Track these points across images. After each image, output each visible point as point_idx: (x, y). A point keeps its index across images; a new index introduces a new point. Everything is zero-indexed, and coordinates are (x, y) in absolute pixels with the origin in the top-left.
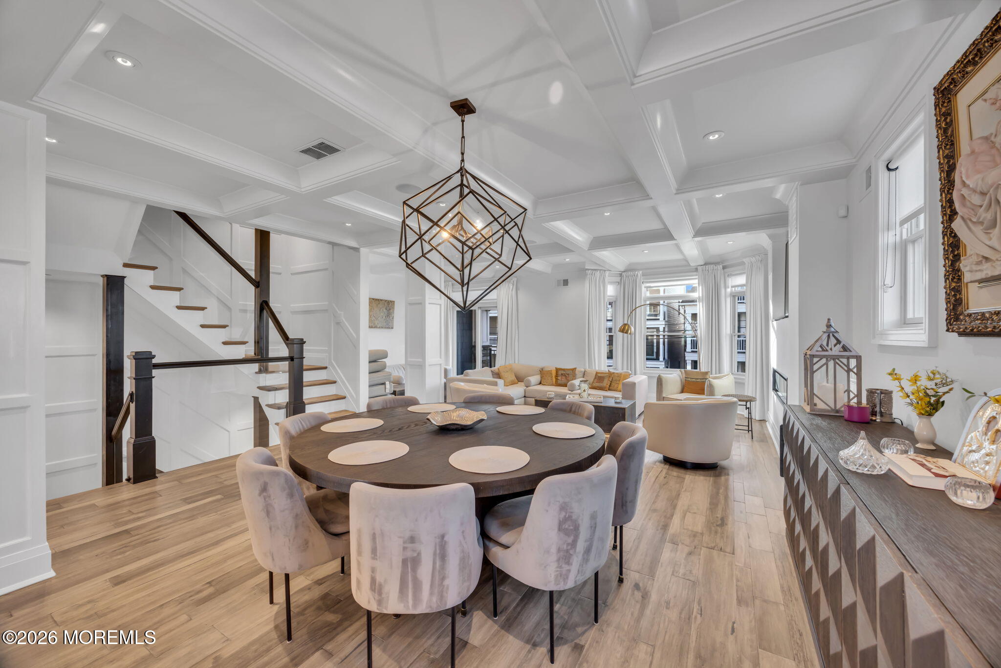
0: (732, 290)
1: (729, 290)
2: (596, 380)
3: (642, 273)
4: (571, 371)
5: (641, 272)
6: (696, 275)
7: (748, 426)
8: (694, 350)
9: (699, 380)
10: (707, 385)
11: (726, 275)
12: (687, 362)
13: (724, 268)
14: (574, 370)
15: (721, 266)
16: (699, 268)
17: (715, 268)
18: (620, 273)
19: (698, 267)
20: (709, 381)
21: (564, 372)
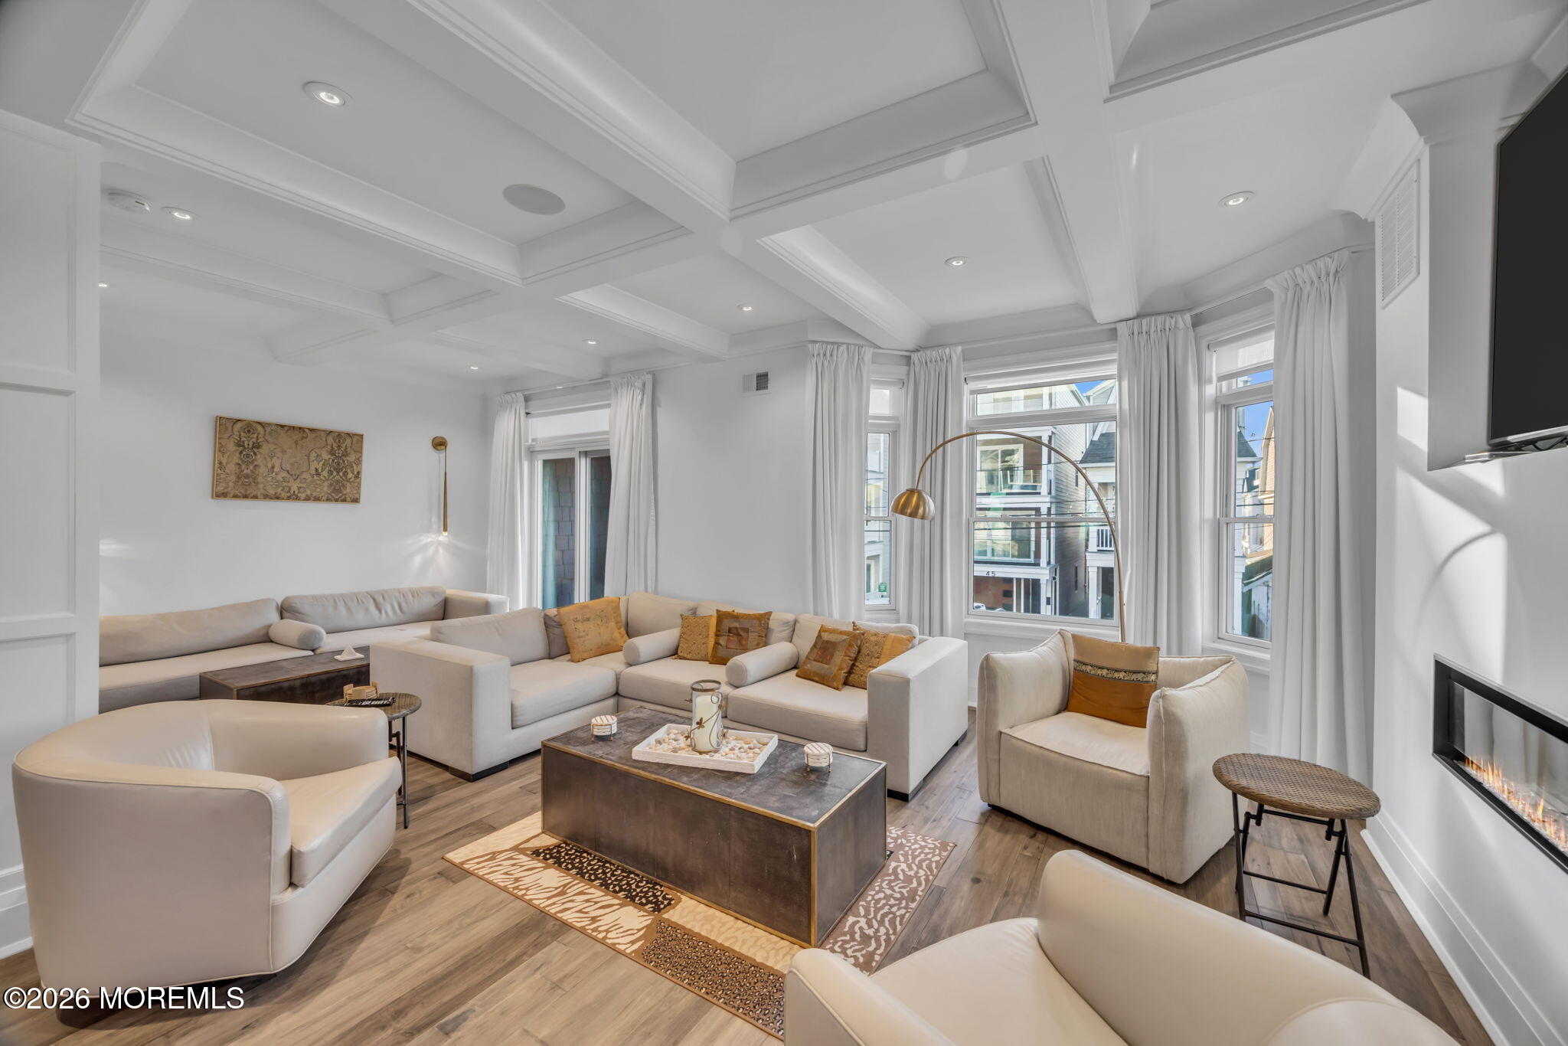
0: (1219, 389)
1: (1210, 390)
2: (815, 650)
3: (963, 351)
4: (756, 622)
5: (959, 349)
6: (1113, 351)
7: (1329, 893)
8: (1104, 548)
9: (1121, 675)
10: (1157, 716)
11: (1204, 344)
12: (1090, 569)
13: (1197, 322)
14: (763, 619)
15: (1188, 317)
16: (1122, 329)
17: (1170, 322)
18: (907, 354)
19: (1119, 326)
20: (1163, 697)
21: (737, 625)
